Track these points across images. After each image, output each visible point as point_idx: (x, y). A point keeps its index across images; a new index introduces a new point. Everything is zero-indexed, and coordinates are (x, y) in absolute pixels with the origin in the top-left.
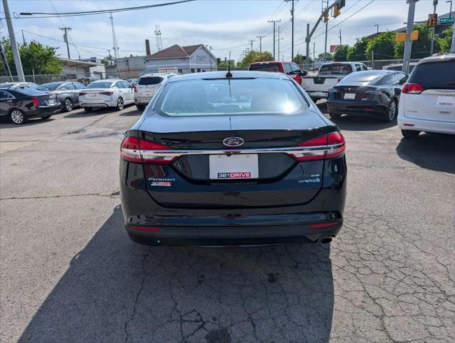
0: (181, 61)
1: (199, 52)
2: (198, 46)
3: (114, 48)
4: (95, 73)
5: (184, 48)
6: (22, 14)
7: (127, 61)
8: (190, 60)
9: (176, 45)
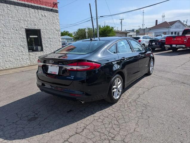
0: (166, 29)
1: (176, 24)
2: (177, 21)
3: (143, 25)
4: (129, 35)
5: (169, 22)
6: (100, 17)
7: (144, 30)
8: (171, 28)
9: (166, 22)
